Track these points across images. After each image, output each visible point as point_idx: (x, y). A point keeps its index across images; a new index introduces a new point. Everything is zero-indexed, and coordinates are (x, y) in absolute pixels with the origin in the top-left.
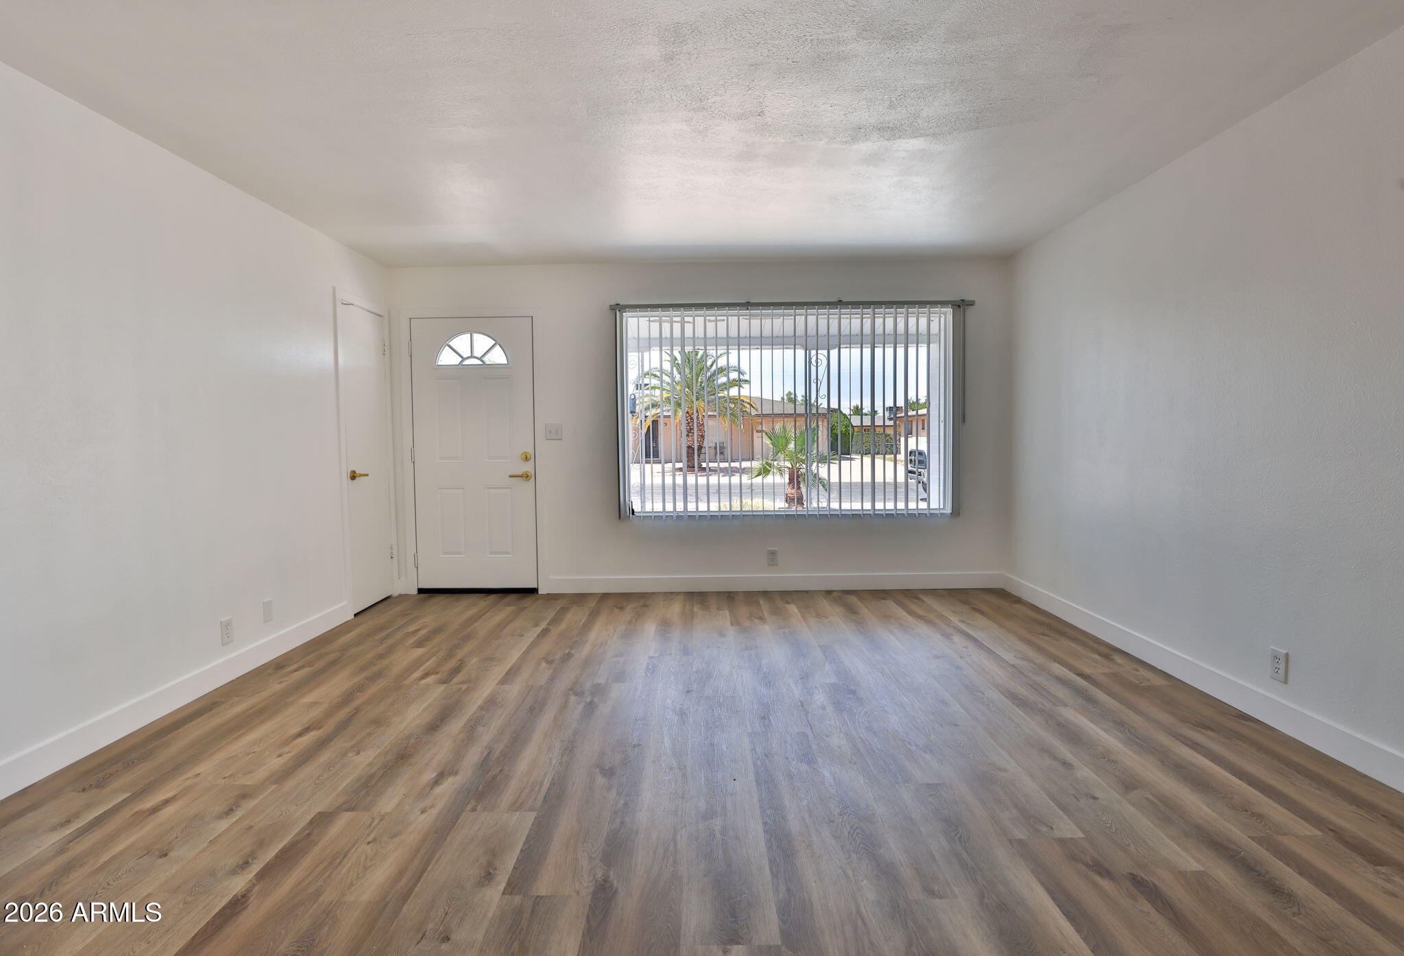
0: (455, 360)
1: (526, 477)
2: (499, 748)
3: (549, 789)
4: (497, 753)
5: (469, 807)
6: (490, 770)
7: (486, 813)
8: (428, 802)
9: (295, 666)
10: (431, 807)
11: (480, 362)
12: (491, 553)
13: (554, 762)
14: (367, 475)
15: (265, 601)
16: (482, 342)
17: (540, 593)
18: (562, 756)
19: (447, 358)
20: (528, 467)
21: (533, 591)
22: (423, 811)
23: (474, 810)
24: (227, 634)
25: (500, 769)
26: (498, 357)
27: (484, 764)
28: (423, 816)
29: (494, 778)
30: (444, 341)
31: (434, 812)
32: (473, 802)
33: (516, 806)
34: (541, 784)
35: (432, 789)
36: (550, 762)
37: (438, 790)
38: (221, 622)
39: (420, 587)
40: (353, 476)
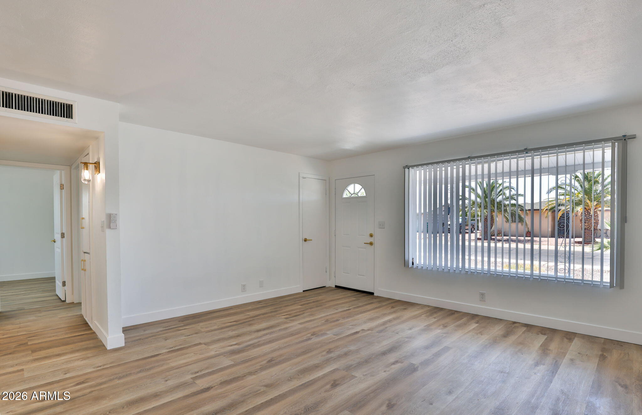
0: (349, 195)
1: (371, 244)
9: (264, 303)
11: (356, 196)
12: (359, 275)
14: (311, 240)
15: (261, 280)
16: (358, 187)
17: (374, 295)
19: (346, 195)
20: (371, 240)
21: (372, 294)
24: (244, 288)
26: (363, 193)
30: (345, 188)
38: (242, 285)
39: (336, 285)
40: (305, 240)
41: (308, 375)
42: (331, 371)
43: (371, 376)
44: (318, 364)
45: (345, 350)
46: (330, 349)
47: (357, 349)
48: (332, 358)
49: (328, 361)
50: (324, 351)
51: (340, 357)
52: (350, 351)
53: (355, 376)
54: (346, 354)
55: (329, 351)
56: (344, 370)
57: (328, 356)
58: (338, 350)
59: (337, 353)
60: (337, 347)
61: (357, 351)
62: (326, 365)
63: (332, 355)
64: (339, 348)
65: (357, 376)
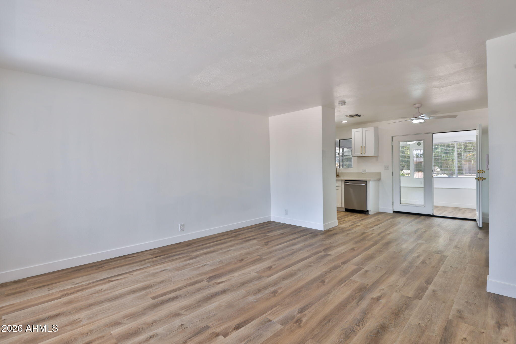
2: (353, 303)
3: (343, 283)
4: (356, 301)
5: (369, 286)
6: (360, 295)
7: (364, 283)
8: (382, 291)
10: (381, 290)
13: (336, 291)
18: (332, 292)
22: (383, 289)
23: (368, 285)
25: (356, 295)
27: (361, 298)
28: (383, 288)
29: (359, 292)
31: (380, 288)
32: (368, 287)
33: (355, 282)
34: (345, 285)
35: (381, 295)
36: (337, 291)
37: (379, 294)
41: (288, 272)
42: (272, 276)
43: (245, 273)
44: (283, 281)
45: (259, 296)
46: (274, 296)
47: (247, 296)
48: (272, 286)
49: (275, 283)
50: (280, 293)
51: (266, 288)
52: (255, 294)
53: (256, 273)
54: (259, 291)
55: (275, 292)
56: (263, 276)
57: (276, 288)
58: (266, 295)
59: (267, 291)
60: (267, 299)
61: (248, 294)
62: (277, 280)
63: (272, 289)
64: (265, 298)
65: (255, 273)
